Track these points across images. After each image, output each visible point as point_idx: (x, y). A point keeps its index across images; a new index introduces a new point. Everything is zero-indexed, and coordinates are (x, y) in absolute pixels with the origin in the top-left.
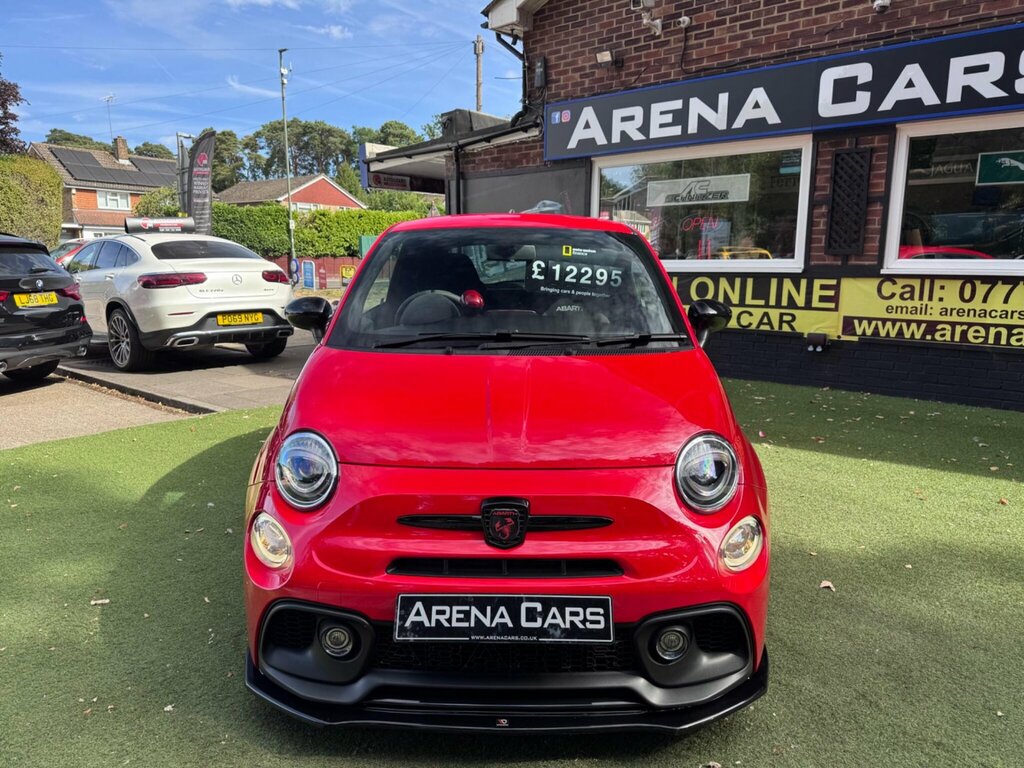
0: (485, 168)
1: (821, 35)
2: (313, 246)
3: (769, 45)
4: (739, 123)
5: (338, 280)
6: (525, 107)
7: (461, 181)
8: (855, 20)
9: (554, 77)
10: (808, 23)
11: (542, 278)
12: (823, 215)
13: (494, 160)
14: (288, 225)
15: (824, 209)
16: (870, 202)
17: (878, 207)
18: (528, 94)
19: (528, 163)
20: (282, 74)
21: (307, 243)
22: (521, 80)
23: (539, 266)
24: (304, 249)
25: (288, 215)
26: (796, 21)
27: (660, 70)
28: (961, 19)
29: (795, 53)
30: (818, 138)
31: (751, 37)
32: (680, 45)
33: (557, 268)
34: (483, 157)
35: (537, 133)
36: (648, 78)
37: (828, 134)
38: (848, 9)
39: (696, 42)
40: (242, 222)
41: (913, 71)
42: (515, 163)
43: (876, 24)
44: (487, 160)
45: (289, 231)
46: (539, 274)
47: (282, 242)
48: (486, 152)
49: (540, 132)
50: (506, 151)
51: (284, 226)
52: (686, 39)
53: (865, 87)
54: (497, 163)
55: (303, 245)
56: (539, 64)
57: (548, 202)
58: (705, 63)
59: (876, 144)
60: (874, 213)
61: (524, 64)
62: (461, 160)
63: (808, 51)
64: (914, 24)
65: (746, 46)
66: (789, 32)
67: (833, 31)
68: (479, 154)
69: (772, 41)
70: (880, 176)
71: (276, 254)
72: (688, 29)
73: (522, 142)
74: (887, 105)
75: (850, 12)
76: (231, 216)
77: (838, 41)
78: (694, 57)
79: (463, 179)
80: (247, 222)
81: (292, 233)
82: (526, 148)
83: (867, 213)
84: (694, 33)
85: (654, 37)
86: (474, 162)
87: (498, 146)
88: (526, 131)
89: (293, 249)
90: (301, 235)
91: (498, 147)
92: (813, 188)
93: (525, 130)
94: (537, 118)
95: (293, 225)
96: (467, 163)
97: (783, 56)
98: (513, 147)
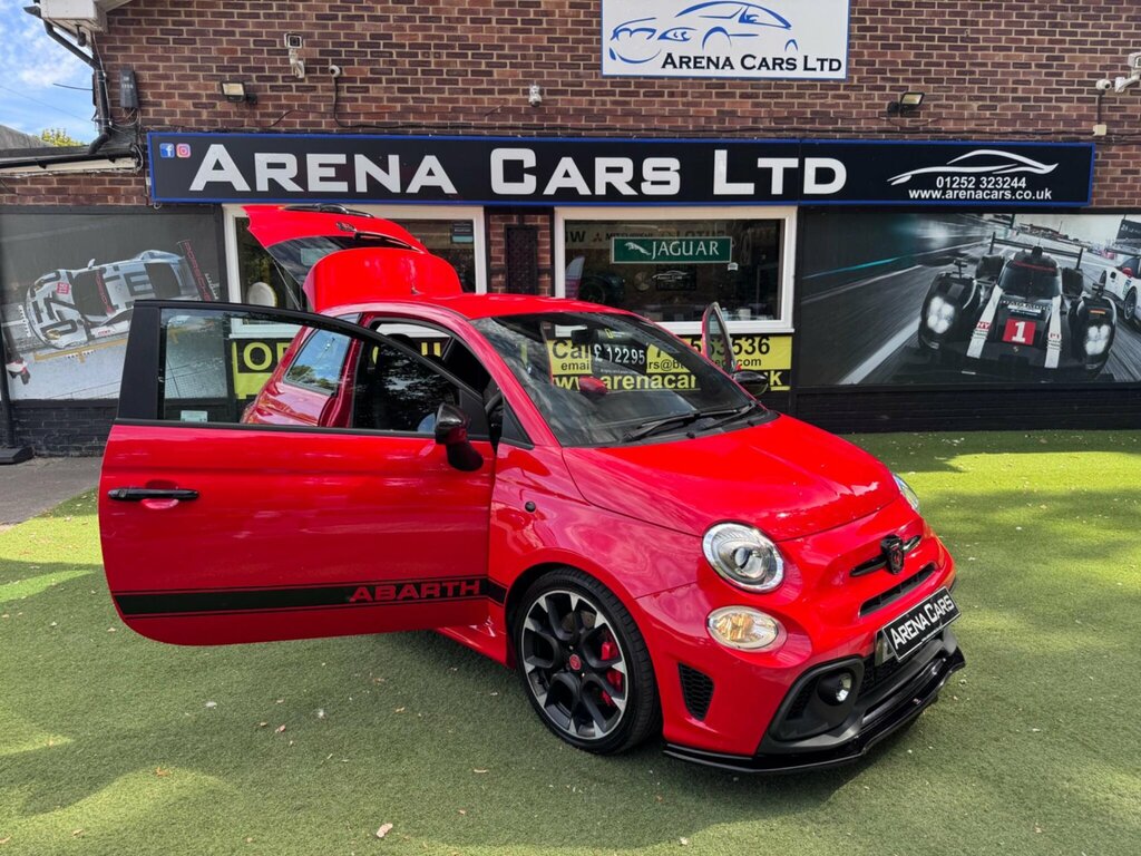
1: (482, 114)
3: (430, 114)
4: (414, 188)
8: (509, 108)
9: (150, 99)
10: (466, 101)
12: (500, 284)
13: (50, 191)
15: (500, 278)
16: (541, 272)
17: (546, 278)
19: (117, 200)
26: (455, 96)
27: (307, 117)
28: (594, 125)
29: (458, 127)
30: (488, 212)
31: (411, 103)
32: (329, 94)
34: (29, 186)
35: (133, 165)
36: (293, 124)
37: (497, 208)
38: (502, 96)
39: (349, 95)
41: (567, 163)
43: (528, 115)
44: (36, 190)
48: (35, 179)
49: (138, 164)
50: (74, 182)
52: (337, 90)
53: (530, 171)
56: (125, 79)
57: (157, 252)
58: (362, 119)
59: (539, 223)
60: (544, 283)
63: (470, 127)
64: (559, 122)
65: (407, 110)
66: (450, 106)
67: (492, 114)
68: (24, 181)
69: (434, 110)
70: (545, 251)
72: (337, 80)
73: (104, 173)
74: (550, 190)
75: (505, 99)
77: (497, 124)
78: (349, 110)
83: (538, 283)
84: (346, 85)
85: (295, 79)
86: (12, 191)
88: (113, 161)
91: (59, 175)
92: (489, 258)
93: (113, 159)
94: (131, 146)
97: (446, 128)
98: (88, 177)
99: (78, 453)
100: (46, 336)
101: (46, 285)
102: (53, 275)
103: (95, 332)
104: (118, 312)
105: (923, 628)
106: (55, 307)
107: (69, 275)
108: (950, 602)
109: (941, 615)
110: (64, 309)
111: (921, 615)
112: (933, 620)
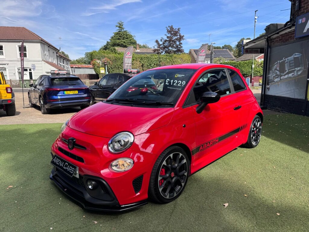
0: (277, 43)
2: (260, 72)
5: (258, 83)
6: (291, 19)
7: (269, 49)
11: (168, 84)
13: (280, 40)
14: (252, 66)
18: (292, 14)
20: (255, 19)
21: (258, 72)
22: (290, 10)
23: (168, 80)
24: (256, 74)
25: (252, 63)
33: (172, 81)
34: (277, 39)
35: (294, 28)
40: (237, 66)
42: (287, 40)
44: (278, 40)
45: (252, 68)
46: (168, 83)
47: (249, 72)
48: (278, 37)
50: (284, 36)
51: (250, 67)
54: (281, 41)
55: (256, 72)
56: (297, 2)
57: (297, 54)
61: (292, 3)
62: (269, 42)
68: (275, 39)
71: (247, 76)
73: (289, 32)
76: (234, 65)
79: (270, 48)
80: (239, 66)
81: (253, 68)
82: (291, 34)
86: (274, 42)
87: (281, 35)
89: (253, 74)
90: (256, 69)
93: (290, 28)
94: (294, 23)
95: (253, 66)
96: (272, 42)
98: (286, 34)
99: (274, 110)
100: (273, 79)
101: (275, 65)
102: (277, 63)
103: (282, 78)
104: (286, 72)
105: (60, 165)
106: (276, 71)
107: (279, 62)
108: (73, 171)
109: (67, 169)
110: (277, 71)
111: (63, 163)
112: (64, 168)
